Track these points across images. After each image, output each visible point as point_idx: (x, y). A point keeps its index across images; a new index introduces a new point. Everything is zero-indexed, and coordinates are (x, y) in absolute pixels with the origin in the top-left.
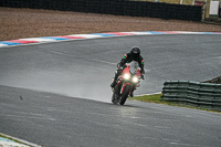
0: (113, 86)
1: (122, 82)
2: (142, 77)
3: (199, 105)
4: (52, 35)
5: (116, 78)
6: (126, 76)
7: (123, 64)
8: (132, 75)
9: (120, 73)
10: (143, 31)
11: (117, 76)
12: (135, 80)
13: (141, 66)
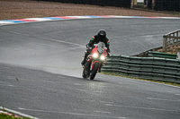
0: (83, 63)
1: (91, 60)
3: (128, 74)
4: (11, 18)
6: (95, 55)
8: (100, 54)
13: (107, 46)
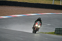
0: (33, 28)
2: (41, 26)
5: (34, 26)
7: (36, 22)
8: (38, 25)
9: (35, 24)
10: (49, 13)
11: (34, 25)
12: (39, 26)
13: (41, 23)
